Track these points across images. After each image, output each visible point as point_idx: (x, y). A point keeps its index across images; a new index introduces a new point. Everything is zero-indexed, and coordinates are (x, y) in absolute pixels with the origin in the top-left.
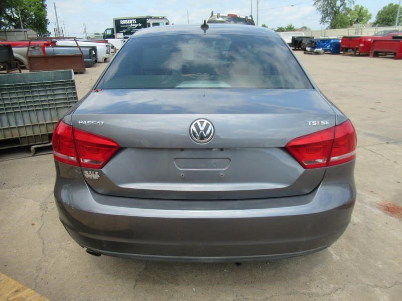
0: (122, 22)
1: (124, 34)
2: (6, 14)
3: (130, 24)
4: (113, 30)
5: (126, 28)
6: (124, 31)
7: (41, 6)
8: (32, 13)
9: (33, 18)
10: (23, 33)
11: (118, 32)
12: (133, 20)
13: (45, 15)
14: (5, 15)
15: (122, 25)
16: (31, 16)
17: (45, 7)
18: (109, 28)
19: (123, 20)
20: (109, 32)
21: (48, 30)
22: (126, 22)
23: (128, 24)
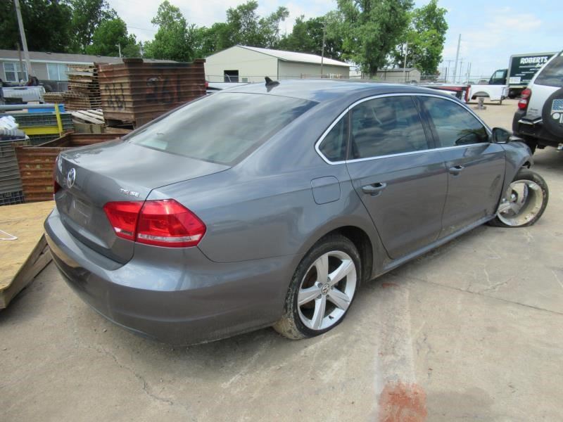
0: (523, 61)
1: (523, 78)
2: (395, 51)
3: (536, 64)
4: (506, 72)
5: (527, 70)
6: (523, 74)
7: (437, 40)
8: (424, 49)
9: (424, 54)
10: (404, 73)
11: (513, 75)
12: (542, 58)
13: (439, 52)
14: (392, 52)
15: (522, 65)
16: (422, 52)
17: (442, 41)
18: (501, 69)
19: (525, 57)
20: (500, 75)
21: (438, 70)
22: (530, 61)
23: (532, 64)
